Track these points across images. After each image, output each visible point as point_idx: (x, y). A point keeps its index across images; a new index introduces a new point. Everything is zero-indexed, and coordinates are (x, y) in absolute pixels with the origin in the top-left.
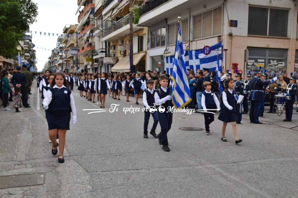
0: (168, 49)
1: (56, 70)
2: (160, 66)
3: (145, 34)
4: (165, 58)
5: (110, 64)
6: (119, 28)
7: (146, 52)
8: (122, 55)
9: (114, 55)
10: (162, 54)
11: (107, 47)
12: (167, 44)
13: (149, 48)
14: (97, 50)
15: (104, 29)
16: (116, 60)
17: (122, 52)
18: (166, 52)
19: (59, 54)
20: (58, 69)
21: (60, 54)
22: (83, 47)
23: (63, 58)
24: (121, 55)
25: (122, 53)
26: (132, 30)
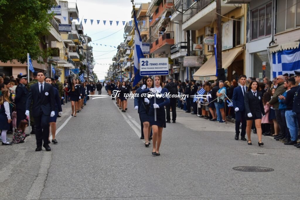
0: (276, 40)
1: (122, 79)
2: (264, 69)
3: (243, 16)
4: (271, 55)
5: (194, 68)
6: (203, 7)
7: (244, 47)
8: (211, 51)
9: (201, 52)
10: (266, 49)
11: (191, 39)
12: (274, 30)
13: (249, 40)
14: (176, 45)
15: (184, 10)
16: (203, 60)
17: (210, 46)
18: (273, 44)
19: (126, 53)
20: (127, 77)
21: (128, 52)
22: (156, 39)
23: (131, 59)
24: (208, 52)
25: (211, 49)
26: (220, 10)
